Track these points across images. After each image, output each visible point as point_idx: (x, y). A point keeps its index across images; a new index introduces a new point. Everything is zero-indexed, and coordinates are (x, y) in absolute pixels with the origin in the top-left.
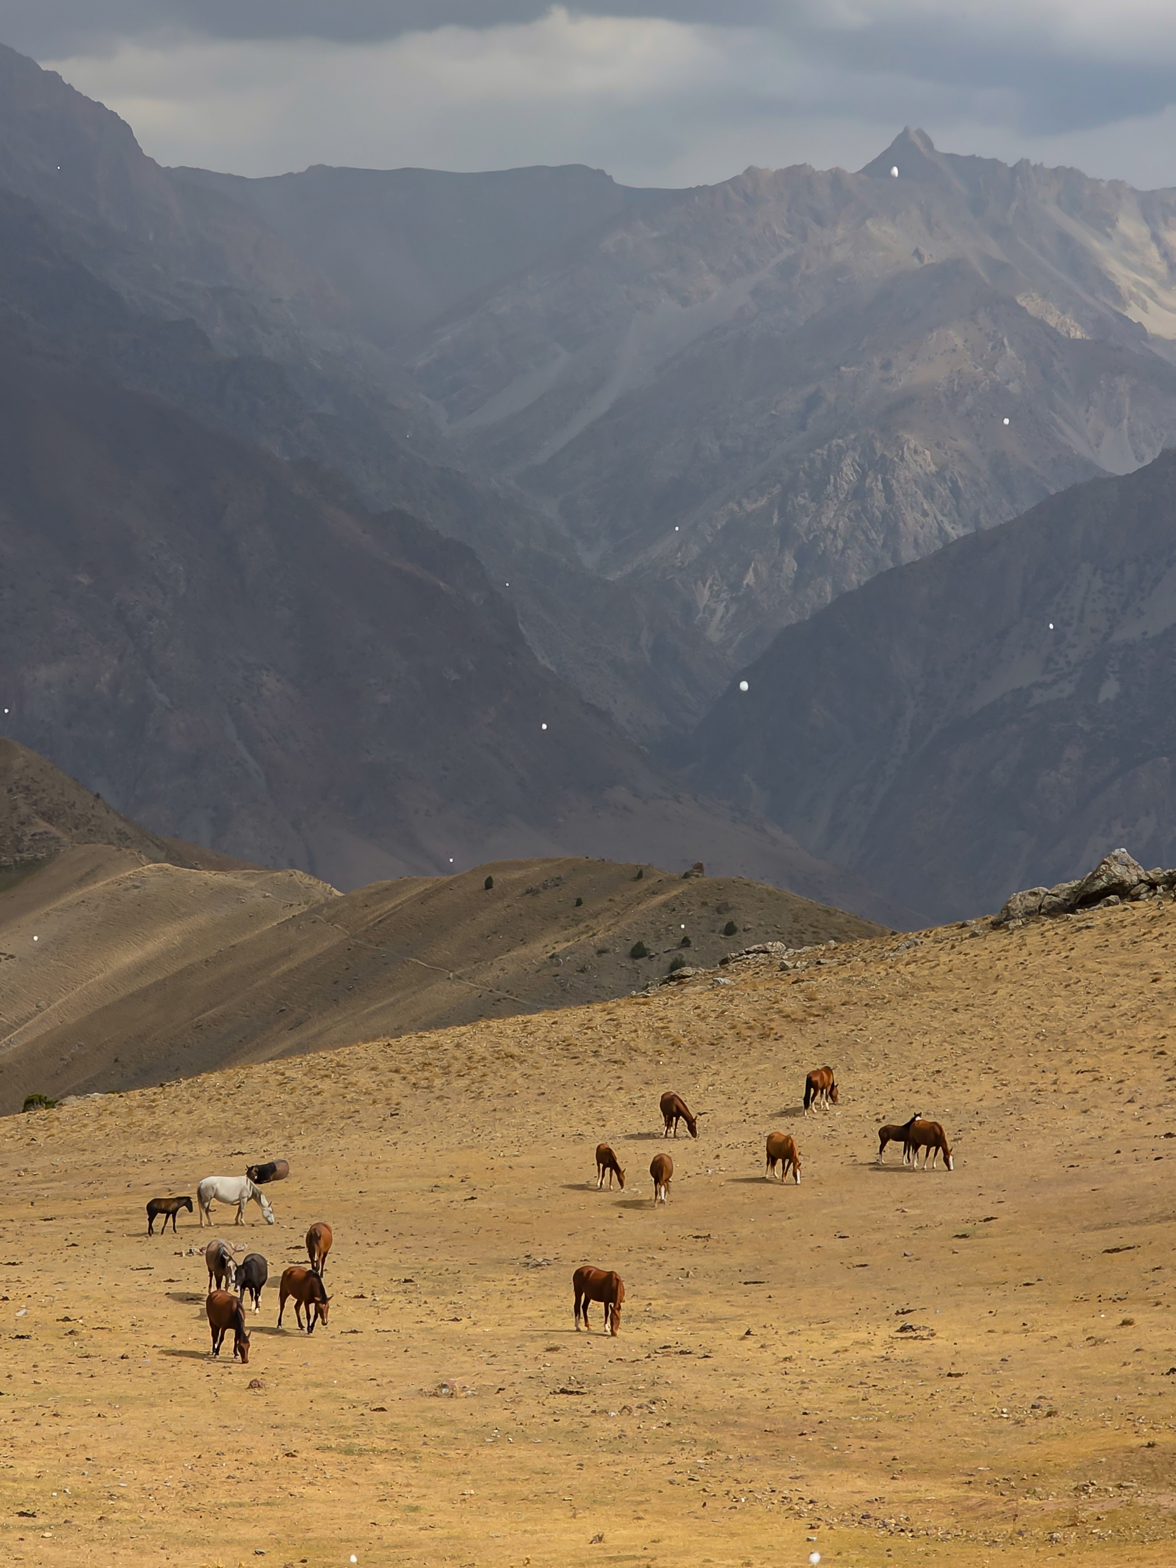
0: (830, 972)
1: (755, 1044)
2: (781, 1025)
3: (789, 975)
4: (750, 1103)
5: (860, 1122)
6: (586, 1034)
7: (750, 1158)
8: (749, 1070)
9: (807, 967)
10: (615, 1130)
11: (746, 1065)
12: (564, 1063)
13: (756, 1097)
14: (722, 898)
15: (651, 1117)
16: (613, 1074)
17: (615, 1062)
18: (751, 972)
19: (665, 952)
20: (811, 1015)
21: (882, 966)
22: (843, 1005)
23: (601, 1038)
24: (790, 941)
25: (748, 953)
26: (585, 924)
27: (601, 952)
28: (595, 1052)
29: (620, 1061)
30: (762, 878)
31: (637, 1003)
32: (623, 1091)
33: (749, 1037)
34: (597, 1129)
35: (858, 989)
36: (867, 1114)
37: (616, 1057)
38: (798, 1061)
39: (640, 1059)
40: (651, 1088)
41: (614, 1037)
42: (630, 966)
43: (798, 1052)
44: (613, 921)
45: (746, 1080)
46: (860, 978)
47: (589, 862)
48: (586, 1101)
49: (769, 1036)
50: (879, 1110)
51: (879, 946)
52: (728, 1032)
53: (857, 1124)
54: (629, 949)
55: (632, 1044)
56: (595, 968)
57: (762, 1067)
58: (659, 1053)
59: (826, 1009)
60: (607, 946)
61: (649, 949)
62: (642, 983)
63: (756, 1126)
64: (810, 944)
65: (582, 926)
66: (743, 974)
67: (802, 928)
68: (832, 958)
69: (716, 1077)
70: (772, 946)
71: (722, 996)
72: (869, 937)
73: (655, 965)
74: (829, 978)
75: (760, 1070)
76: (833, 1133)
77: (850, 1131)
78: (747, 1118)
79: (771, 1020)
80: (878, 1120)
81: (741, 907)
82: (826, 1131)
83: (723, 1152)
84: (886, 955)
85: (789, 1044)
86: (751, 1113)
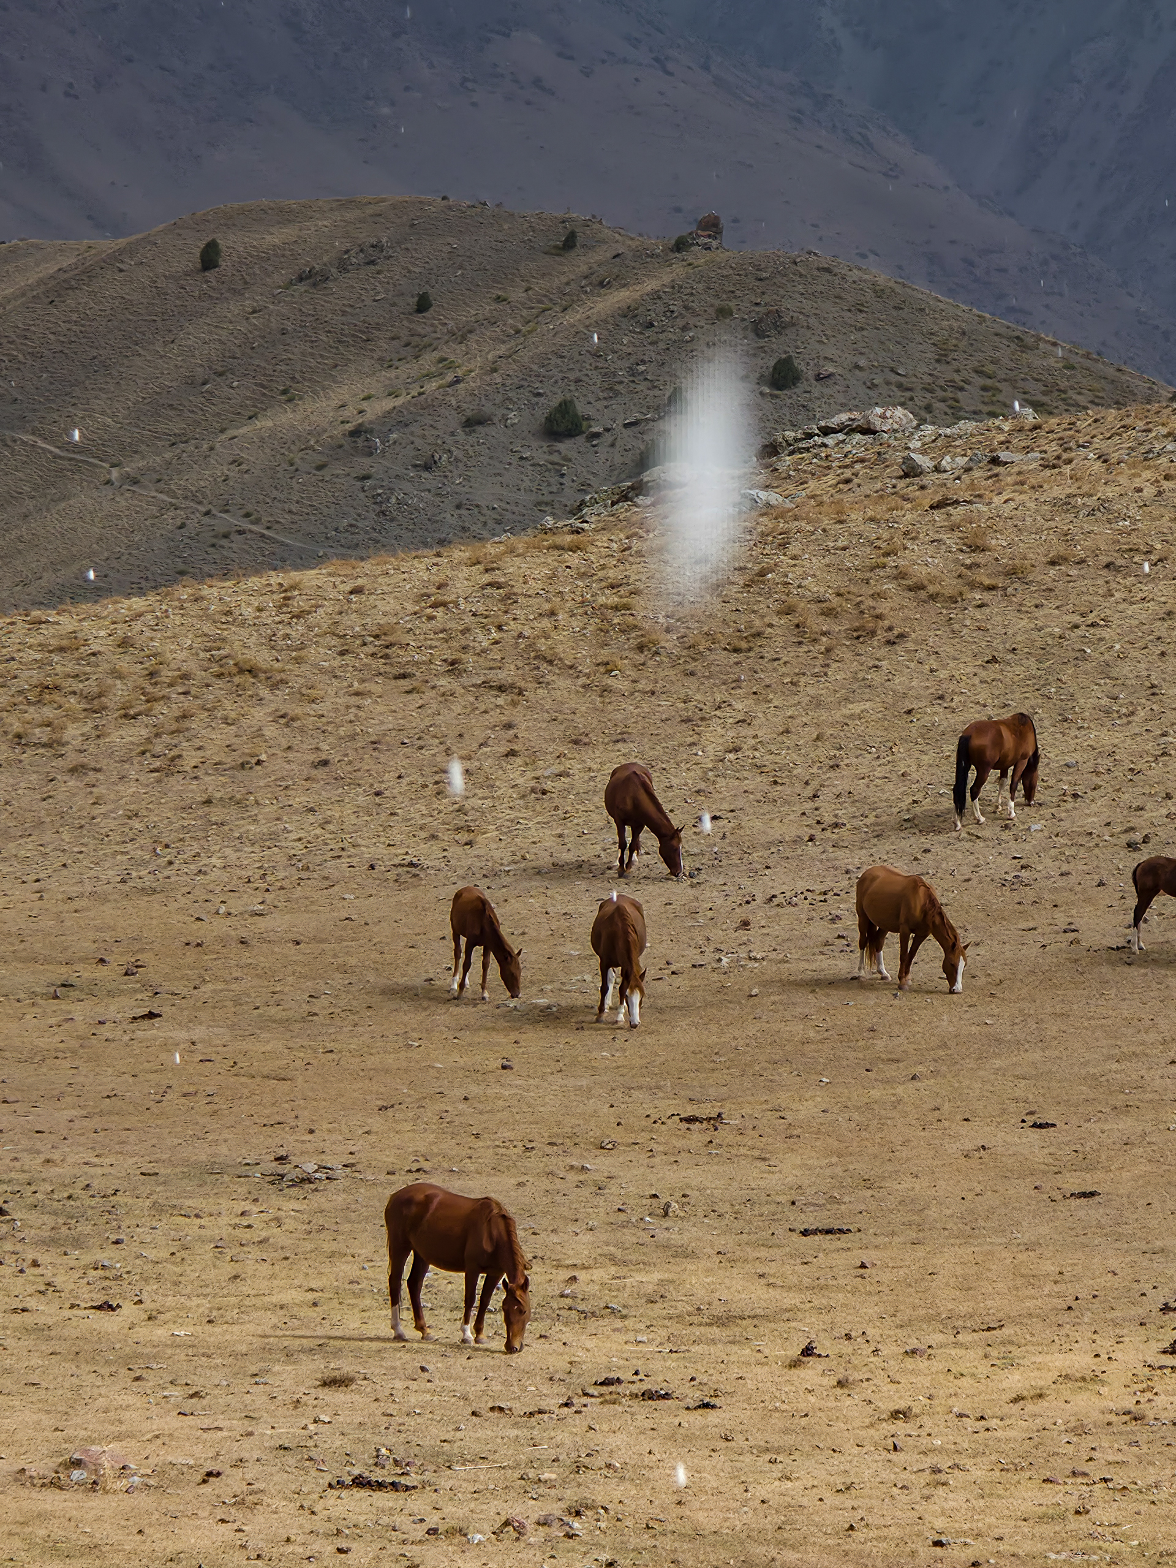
0: (1022, 483)
1: (840, 652)
2: (903, 607)
3: (923, 488)
4: (826, 794)
5: (1090, 849)
6: (431, 618)
7: (822, 931)
8: (824, 715)
9: (968, 470)
10: (497, 854)
11: (817, 702)
12: (376, 689)
13: (840, 782)
14: (767, 299)
15: (586, 823)
16: (494, 717)
17: (501, 689)
18: (831, 479)
19: (626, 426)
20: (973, 585)
21: (1147, 474)
22: (1053, 563)
23: (466, 631)
24: (928, 408)
25: (826, 431)
26: (436, 355)
27: (471, 423)
28: (452, 663)
29: (512, 686)
30: (864, 256)
31: (557, 547)
32: (519, 761)
33: (824, 634)
34: (455, 851)
35: (1087, 527)
36: (1106, 831)
37: (503, 676)
38: (941, 697)
39: (563, 684)
40: (587, 754)
41: (499, 628)
42: (541, 458)
43: (943, 674)
44: (502, 349)
45: (818, 738)
46: (1092, 502)
47: (450, 208)
48: (430, 781)
49: (873, 633)
50: (1135, 822)
51: (1140, 425)
52: (775, 620)
53: (1082, 853)
54: (541, 415)
55: (542, 645)
56: (457, 460)
57: (856, 708)
58: (608, 667)
59: (1012, 573)
60: (488, 408)
61: (589, 419)
62: (570, 497)
63: (840, 853)
64: (976, 415)
65: (428, 361)
66: (812, 484)
67: (957, 378)
68: (1027, 449)
69: (745, 731)
70: (883, 417)
71: (763, 534)
72: (1119, 405)
73: (602, 457)
74: (1019, 498)
75: (851, 716)
76: (1024, 874)
77: (1065, 868)
78: (817, 832)
79: (877, 596)
80: (1131, 846)
81: (812, 321)
82: (1004, 866)
83: (759, 915)
84: (1158, 447)
85: (921, 654)
86: (828, 819)
